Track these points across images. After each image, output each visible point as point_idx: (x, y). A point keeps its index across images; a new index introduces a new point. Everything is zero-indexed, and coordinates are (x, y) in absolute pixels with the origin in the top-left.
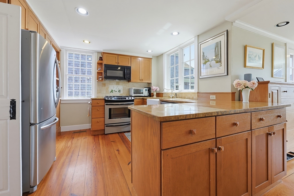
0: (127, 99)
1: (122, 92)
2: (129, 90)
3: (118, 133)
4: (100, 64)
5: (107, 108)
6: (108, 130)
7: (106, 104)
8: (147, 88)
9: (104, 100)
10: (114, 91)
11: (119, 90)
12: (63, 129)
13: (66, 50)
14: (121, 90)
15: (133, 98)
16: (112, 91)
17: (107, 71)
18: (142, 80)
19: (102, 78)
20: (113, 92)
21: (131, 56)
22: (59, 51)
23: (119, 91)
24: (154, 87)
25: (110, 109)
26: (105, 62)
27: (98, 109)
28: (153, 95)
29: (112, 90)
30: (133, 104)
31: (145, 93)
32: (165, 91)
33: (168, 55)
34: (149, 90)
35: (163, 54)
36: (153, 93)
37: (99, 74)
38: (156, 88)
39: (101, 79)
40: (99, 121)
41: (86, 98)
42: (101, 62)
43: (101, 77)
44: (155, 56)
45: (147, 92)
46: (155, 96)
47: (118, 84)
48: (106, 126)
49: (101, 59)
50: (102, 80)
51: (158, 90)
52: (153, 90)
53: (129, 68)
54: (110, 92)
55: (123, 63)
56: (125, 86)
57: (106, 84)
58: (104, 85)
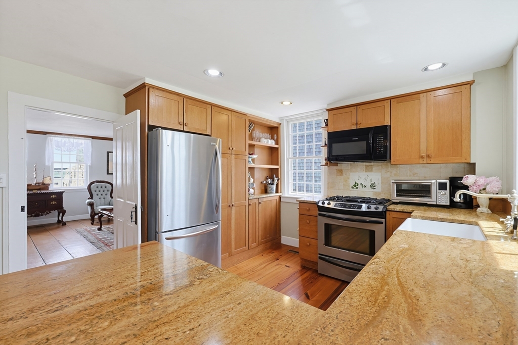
0: (364, 208)
1: (378, 189)
5: (322, 221)
7: (320, 215)
8: (447, 181)
10: (359, 185)
11: (372, 184)
13: (288, 122)
14: (376, 184)
15: (381, 209)
16: (356, 185)
17: (333, 145)
18: (428, 156)
19: (327, 160)
20: (357, 188)
21: (392, 99)
22: (277, 126)
23: (373, 186)
25: (327, 226)
26: (330, 128)
28: (477, 205)
29: (356, 183)
30: (382, 223)
40: (308, 244)
46: (483, 210)
47: (368, 169)
48: (320, 258)
54: (352, 188)
55: (369, 121)
56: (389, 173)
57: (343, 171)
58: (340, 172)
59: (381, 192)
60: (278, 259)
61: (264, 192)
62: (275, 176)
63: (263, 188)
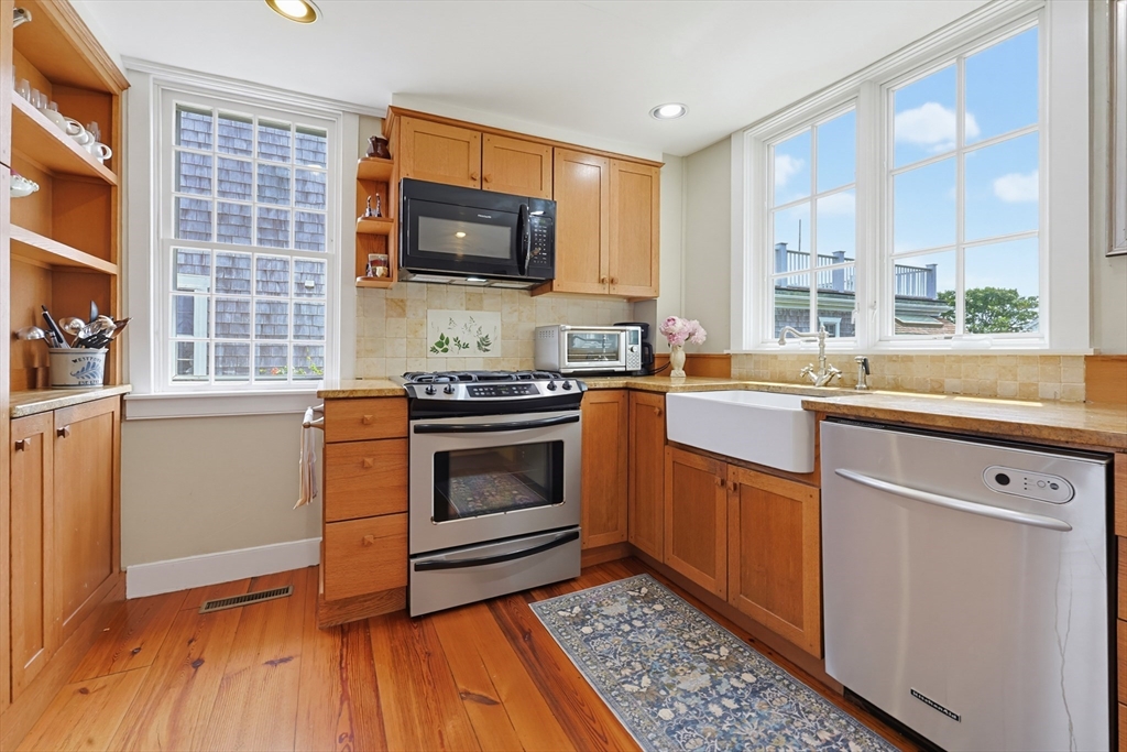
0: (543, 389)
1: (495, 350)
2: (538, 336)
3: (490, 602)
4: (372, 185)
5: (425, 449)
6: (430, 593)
7: (419, 430)
8: (639, 328)
9: (404, 403)
10: (452, 342)
11: (482, 340)
12: (144, 578)
14: (491, 339)
15: (574, 386)
16: (442, 344)
17: (422, 221)
18: (612, 281)
19: (386, 264)
20: (446, 350)
21: (554, 146)
22: (114, 88)
23: (483, 344)
25: (443, 461)
26: (406, 167)
27: (369, 461)
28: (670, 368)
29: (442, 337)
30: (576, 419)
31: (630, 355)
35: (729, 138)
36: (667, 357)
37: (370, 240)
38: (687, 326)
39: (380, 270)
40: (369, 538)
41: (291, 384)
42: (378, 167)
43: (381, 257)
45: (638, 347)
46: (678, 373)
47: (473, 304)
48: (419, 568)
49: (381, 148)
50: (388, 275)
51: (701, 336)
53: (547, 211)
54: (433, 350)
55: (509, 179)
56: (516, 314)
57: (408, 303)
58: (399, 307)
59: (502, 358)
60: (197, 663)
61: (25, 382)
62: (94, 309)
63: (21, 366)
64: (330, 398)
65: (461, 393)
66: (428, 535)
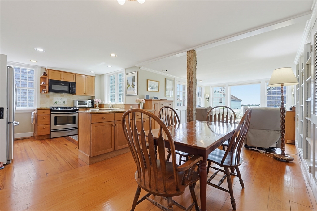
0: (72, 109)
2: (74, 102)
4: (43, 78)
5: (53, 116)
6: (53, 135)
7: (52, 114)
8: (90, 100)
9: (50, 110)
10: (58, 102)
15: (77, 108)
16: (56, 102)
17: (52, 85)
18: (86, 94)
21: (76, 74)
23: (64, 102)
24: (97, 100)
25: (56, 118)
26: (49, 77)
27: (44, 117)
28: (96, 106)
30: (77, 113)
31: (89, 104)
32: (106, 103)
33: (109, 76)
34: (93, 102)
35: (104, 74)
37: (43, 87)
38: (98, 100)
39: (45, 92)
40: (44, 127)
41: (28, 108)
42: (45, 76)
43: (45, 90)
44: (98, 75)
45: (90, 103)
46: (98, 107)
47: (62, 96)
48: (52, 131)
49: (45, 74)
50: (47, 92)
51: (100, 102)
52: (96, 102)
53: (74, 84)
54: (54, 103)
55: (68, 79)
56: (70, 98)
57: (50, 96)
58: (48, 97)
59: (67, 105)
64: (38, 109)
65: (59, 109)
66: (54, 127)
